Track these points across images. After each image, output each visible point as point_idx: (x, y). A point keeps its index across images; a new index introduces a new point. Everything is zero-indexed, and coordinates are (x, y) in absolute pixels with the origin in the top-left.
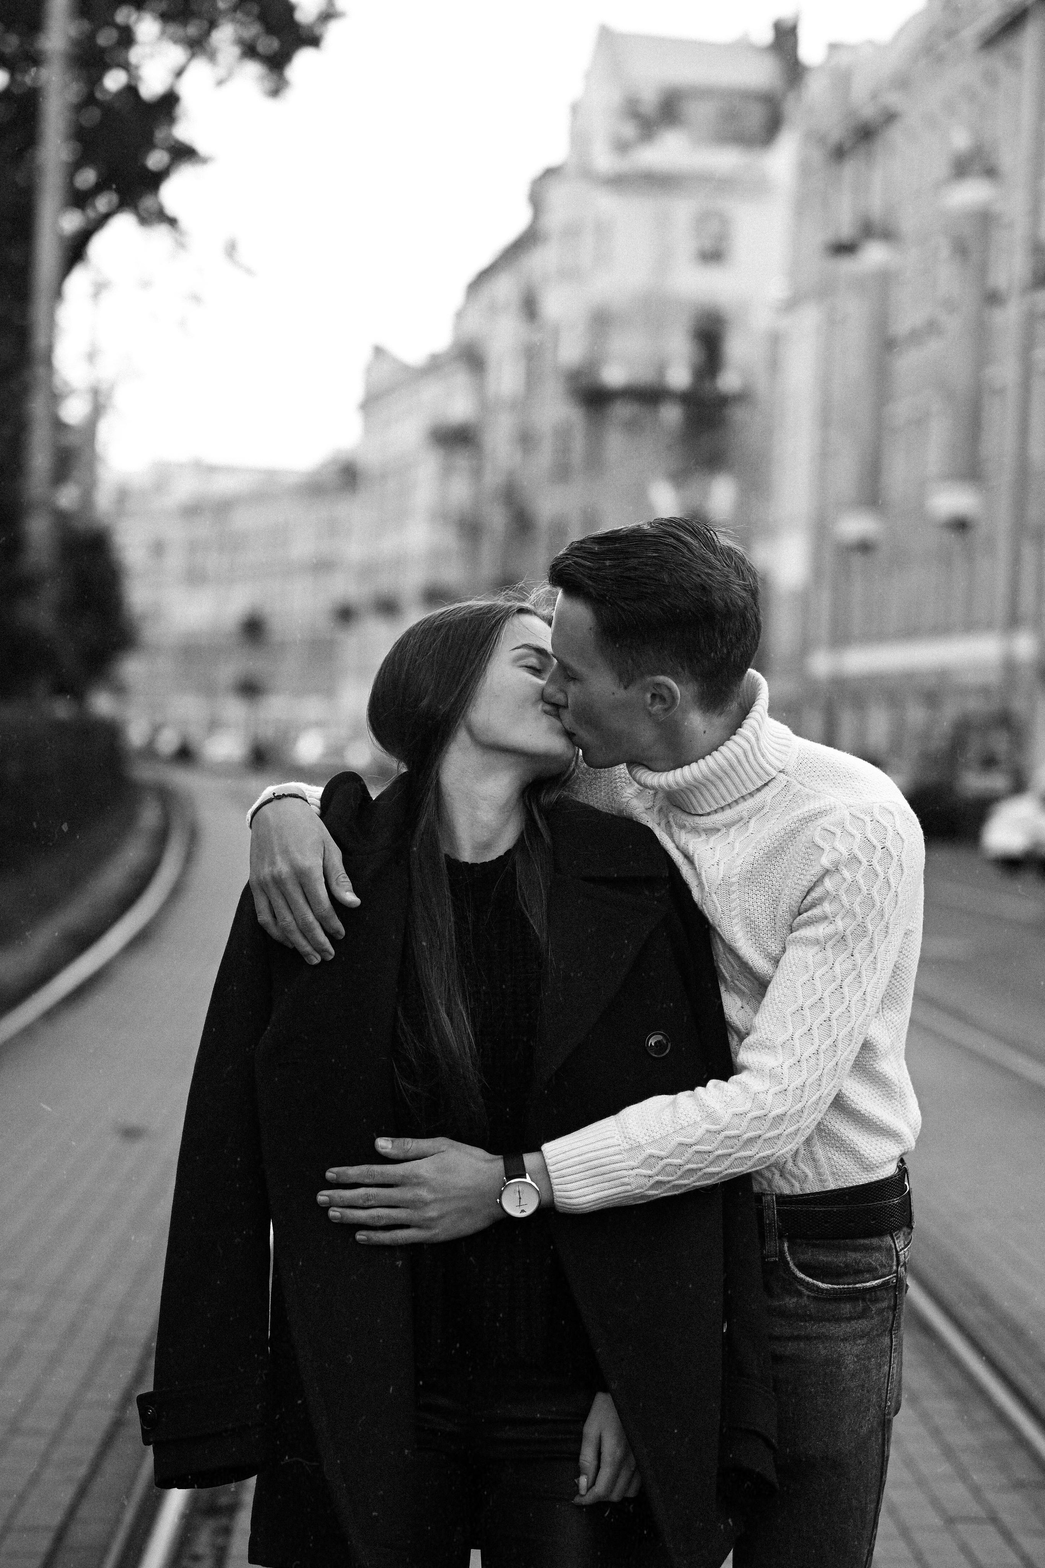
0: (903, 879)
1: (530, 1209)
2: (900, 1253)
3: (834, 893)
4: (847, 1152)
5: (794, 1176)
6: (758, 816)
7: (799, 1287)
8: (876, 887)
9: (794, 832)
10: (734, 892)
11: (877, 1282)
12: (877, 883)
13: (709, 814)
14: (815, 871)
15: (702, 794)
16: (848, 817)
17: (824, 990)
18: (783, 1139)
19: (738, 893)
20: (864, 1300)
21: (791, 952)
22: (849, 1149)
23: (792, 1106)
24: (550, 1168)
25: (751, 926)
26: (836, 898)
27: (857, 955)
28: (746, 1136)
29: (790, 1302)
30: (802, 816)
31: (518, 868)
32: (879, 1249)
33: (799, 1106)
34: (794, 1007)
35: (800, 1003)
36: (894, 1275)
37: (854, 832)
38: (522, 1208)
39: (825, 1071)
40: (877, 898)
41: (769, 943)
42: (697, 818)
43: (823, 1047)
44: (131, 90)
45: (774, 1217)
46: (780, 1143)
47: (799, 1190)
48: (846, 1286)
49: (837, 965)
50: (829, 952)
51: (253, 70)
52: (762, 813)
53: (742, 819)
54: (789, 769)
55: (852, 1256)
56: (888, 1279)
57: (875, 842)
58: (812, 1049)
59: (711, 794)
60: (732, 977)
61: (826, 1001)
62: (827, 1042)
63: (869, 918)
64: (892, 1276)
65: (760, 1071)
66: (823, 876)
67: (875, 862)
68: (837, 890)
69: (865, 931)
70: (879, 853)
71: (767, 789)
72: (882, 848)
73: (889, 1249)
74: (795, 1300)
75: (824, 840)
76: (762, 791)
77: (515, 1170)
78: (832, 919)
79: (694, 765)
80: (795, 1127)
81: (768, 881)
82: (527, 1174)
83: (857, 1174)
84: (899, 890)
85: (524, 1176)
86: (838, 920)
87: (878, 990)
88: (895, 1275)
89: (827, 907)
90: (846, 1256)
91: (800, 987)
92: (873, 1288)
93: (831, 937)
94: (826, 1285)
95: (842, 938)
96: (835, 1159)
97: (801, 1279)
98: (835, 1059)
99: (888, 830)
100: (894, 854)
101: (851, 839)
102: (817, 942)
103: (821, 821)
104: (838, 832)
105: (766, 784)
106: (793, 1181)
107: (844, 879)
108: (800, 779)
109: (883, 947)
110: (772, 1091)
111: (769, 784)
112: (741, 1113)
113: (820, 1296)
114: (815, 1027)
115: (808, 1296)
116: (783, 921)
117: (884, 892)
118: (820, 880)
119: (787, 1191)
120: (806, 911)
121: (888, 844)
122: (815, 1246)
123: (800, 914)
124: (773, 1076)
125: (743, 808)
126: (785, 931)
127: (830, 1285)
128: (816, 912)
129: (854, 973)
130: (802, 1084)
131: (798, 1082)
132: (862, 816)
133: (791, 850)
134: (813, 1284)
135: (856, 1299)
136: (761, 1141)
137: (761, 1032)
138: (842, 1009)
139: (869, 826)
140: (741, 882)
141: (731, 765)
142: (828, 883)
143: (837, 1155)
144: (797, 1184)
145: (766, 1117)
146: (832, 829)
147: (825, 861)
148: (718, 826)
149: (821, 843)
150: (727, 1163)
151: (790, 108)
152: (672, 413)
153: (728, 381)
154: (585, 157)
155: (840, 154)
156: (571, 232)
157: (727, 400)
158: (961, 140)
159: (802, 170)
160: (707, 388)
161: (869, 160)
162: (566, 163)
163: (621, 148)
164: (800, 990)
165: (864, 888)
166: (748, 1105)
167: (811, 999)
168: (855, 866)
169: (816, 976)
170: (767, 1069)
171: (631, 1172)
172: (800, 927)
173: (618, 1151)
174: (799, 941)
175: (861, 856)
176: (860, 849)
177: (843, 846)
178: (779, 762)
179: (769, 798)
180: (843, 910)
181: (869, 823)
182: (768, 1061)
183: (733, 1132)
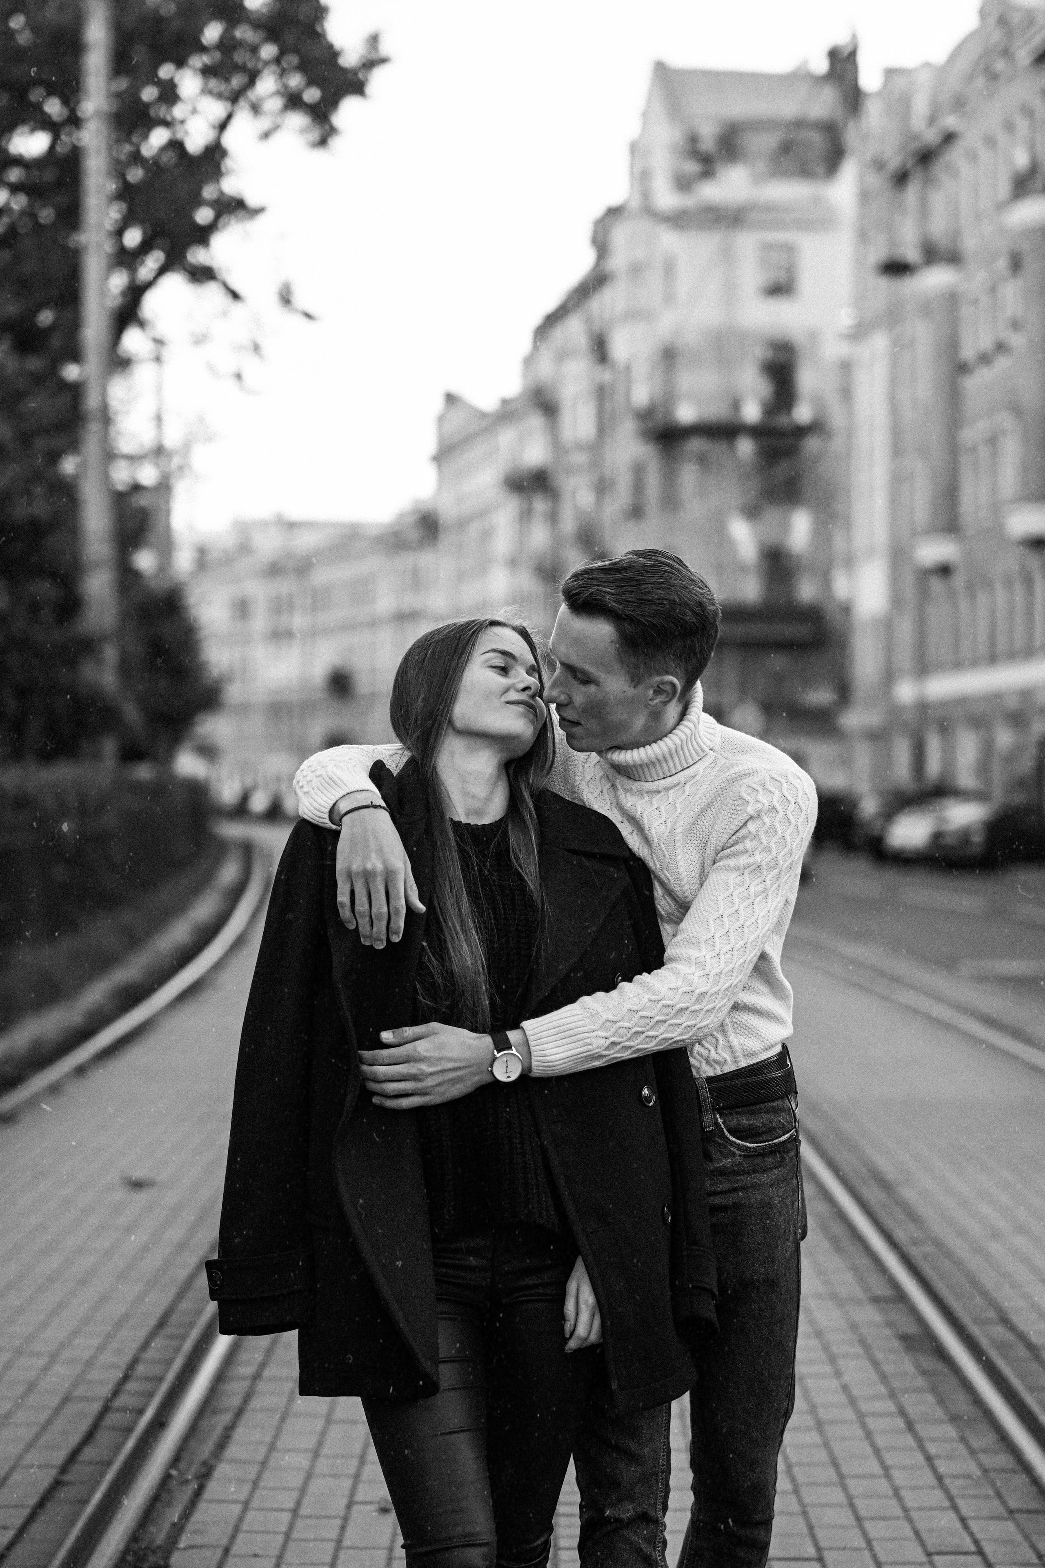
1: (514, 1077)
2: (795, 1111)
3: (755, 833)
4: (751, 1036)
5: (717, 1062)
6: (692, 781)
7: (732, 1149)
8: (789, 831)
9: (723, 790)
11: (787, 1136)
12: (789, 829)
13: (654, 780)
14: (743, 817)
16: (768, 779)
17: (740, 905)
21: (714, 877)
22: (755, 1035)
23: (711, 988)
24: (532, 1043)
26: (756, 837)
27: (768, 881)
28: (678, 1006)
29: (728, 1162)
30: (730, 777)
32: (783, 1109)
33: (716, 989)
34: (717, 915)
35: (721, 913)
37: (773, 789)
38: (508, 1074)
44: (176, 145)
45: (707, 1094)
46: (701, 1015)
47: (720, 1071)
48: (767, 1143)
49: (752, 887)
50: (746, 875)
51: (297, 120)
52: (695, 780)
53: (679, 784)
54: (717, 748)
56: (790, 1136)
57: (790, 798)
58: (729, 947)
61: (742, 912)
63: (781, 855)
64: (792, 1134)
65: (688, 960)
66: (747, 822)
67: (789, 813)
68: (758, 832)
70: (792, 806)
71: (700, 762)
72: (794, 803)
73: (787, 1109)
74: (730, 1160)
75: (749, 794)
76: (697, 764)
77: (503, 1045)
78: (751, 853)
82: (513, 1047)
83: (760, 1054)
85: (510, 1048)
86: (757, 853)
88: (795, 1129)
89: (748, 844)
91: (722, 901)
92: (784, 1141)
93: (749, 866)
94: (753, 1145)
95: (758, 867)
96: (744, 1041)
97: (733, 1142)
99: (797, 790)
100: (803, 809)
101: (770, 795)
102: (737, 868)
103: (746, 781)
104: (760, 789)
105: (700, 759)
106: (716, 1066)
107: (765, 824)
108: (725, 755)
110: (697, 974)
111: (702, 759)
112: (674, 988)
113: (749, 1154)
114: (731, 931)
115: (740, 1155)
116: (709, 856)
117: (795, 836)
118: (745, 824)
120: (729, 847)
121: (799, 799)
122: (739, 1113)
123: (724, 850)
124: (699, 964)
125: (681, 777)
128: (740, 847)
131: (717, 970)
132: (779, 779)
133: (719, 804)
134: (743, 1145)
136: (688, 1012)
139: (785, 786)
142: (751, 826)
143: (747, 1041)
144: (718, 1068)
145: (693, 993)
146: (756, 787)
147: (751, 810)
148: (660, 789)
149: (747, 797)
150: (663, 1029)
151: (851, 136)
152: (745, 447)
153: (803, 413)
154: (646, 195)
155: (901, 179)
156: (636, 270)
157: (801, 432)
158: (1021, 159)
159: (864, 196)
160: (782, 421)
161: (928, 182)
162: (626, 202)
163: (683, 184)
164: (721, 904)
165: (780, 832)
166: (680, 983)
167: (730, 910)
168: (773, 814)
169: (735, 894)
170: (693, 959)
171: (592, 1034)
172: (721, 859)
173: (582, 1018)
174: (722, 869)
175: (779, 808)
176: (778, 802)
177: (764, 799)
178: (709, 743)
179: (701, 769)
180: (762, 846)
181: (785, 784)
182: (694, 953)
183: (668, 1002)
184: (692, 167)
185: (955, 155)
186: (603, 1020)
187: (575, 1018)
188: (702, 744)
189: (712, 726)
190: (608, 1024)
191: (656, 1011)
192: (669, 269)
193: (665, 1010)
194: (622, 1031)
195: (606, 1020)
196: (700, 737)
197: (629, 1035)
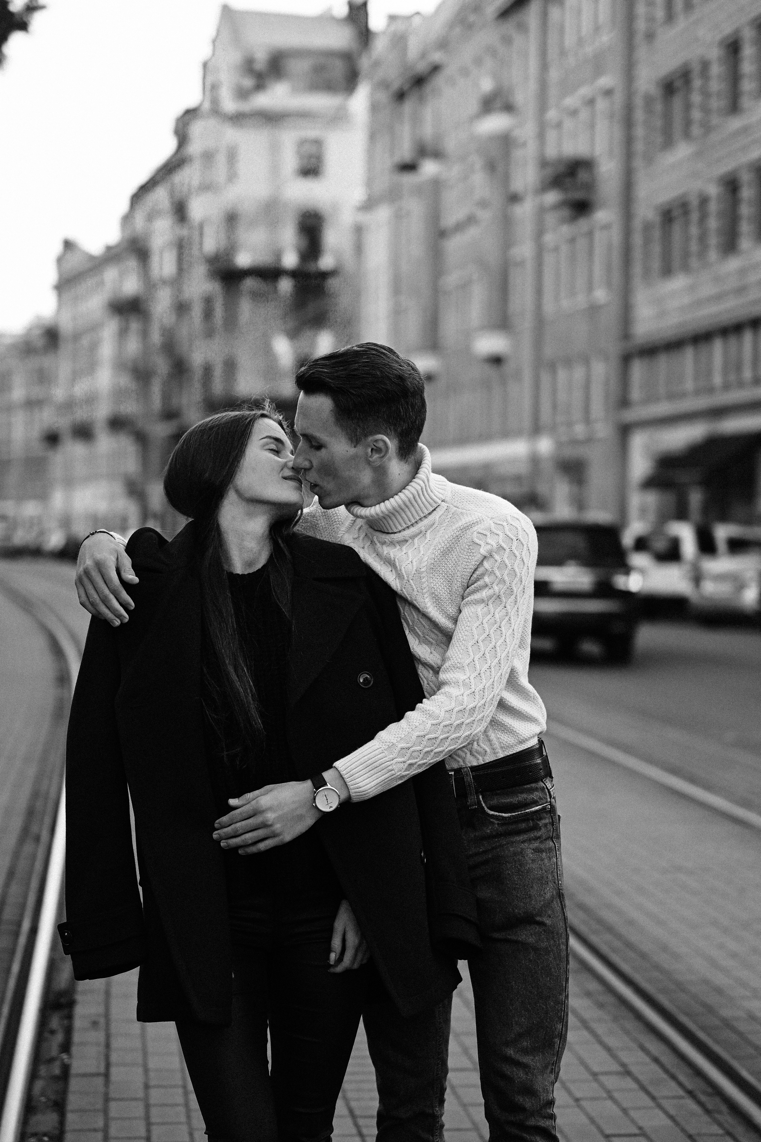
0: (531, 559)
1: (334, 805)
2: (550, 790)
3: (491, 570)
4: (508, 733)
5: (479, 753)
6: (431, 529)
7: (492, 820)
8: (516, 564)
9: (458, 537)
10: (424, 577)
12: (516, 561)
13: (400, 532)
14: (478, 557)
15: (396, 518)
16: (493, 524)
17: (490, 630)
18: (476, 723)
19: (427, 578)
20: (533, 820)
21: (466, 611)
22: (510, 731)
23: (479, 702)
24: (345, 777)
25: (437, 599)
26: (492, 572)
27: (508, 607)
28: (455, 724)
29: (488, 829)
30: (462, 526)
31: (271, 577)
32: (536, 789)
33: (482, 702)
34: (474, 641)
35: (476, 639)
36: (548, 803)
37: (498, 532)
38: (330, 805)
39: (496, 679)
40: (518, 570)
41: (447, 608)
42: (392, 535)
43: (493, 664)
45: (471, 781)
47: (482, 761)
49: (496, 613)
50: (491, 606)
52: (433, 527)
53: (421, 532)
54: (447, 499)
55: (522, 797)
56: (545, 806)
57: (512, 537)
58: (486, 666)
59: (402, 518)
60: (423, 633)
61: (492, 635)
62: (495, 661)
63: (514, 583)
64: (547, 804)
65: (457, 683)
66: (482, 561)
67: (514, 548)
68: (492, 568)
69: (512, 592)
70: (515, 543)
71: (435, 512)
72: (516, 540)
73: (543, 789)
74: (491, 827)
75: (480, 540)
76: (432, 514)
77: (320, 784)
78: (490, 586)
79: (391, 500)
80: (481, 715)
81: (444, 569)
82: (329, 783)
83: (515, 746)
84: (529, 565)
85: (326, 784)
86: (495, 586)
87: (520, 628)
88: (550, 803)
89: (487, 579)
90: (518, 797)
93: (491, 597)
94: (507, 814)
95: (498, 597)
96: (502, 738)
97: (493, 815)
98: (500, 671)
99: (518, 529)
100: (524, 543)
101: (497, 537)
102: (482, 601)
103: (475, 528)
104: (488, 534)
105: (435, 510)
106: (478, 756)
107: (496, 561)
108: (455, 504)
109: (522, 601)
110: (465, 694)
111: (437, 510)
112: (450, 710)
113: (505, 822)
114: (486, 653)
115: (498, 824)
116: (458, 593)
117: (521, 566)
118: (481, 563)
119: (475, 764)
120: (473, 584)
121: (520, 537)
122: (497, 794)
123: (468, 587)
124: (466, 684)
125: (422, 525)
126: (459, 599)
127: (510, 814)
128: (479, 583)
129: (507, 618)
130: (483, 687)
131: (481, 687)
132: (502, 522)
133: (457, 549)
134: (499, 815)
135: (528, 820)
136: (464, 726)
137: (453, 660)
138: (502, 640)
139: (507, 528)
140: (428, 571)
141: (410, 501)
142: (486, 564)
143: (503, 735)
144: (481, 758)
145: (465, 710)
146: (484, 532)
147: (483, 551)
148: (407, 538)
149: (477, 541)
151: (364, 63)
152: (286, 285)
153: (326, 262)
154: (215, 102)
155: (401, 96)
156: (208, 156)
157: (324, 275)
158: (487, 85)
159: (374, 108)
160: (311, 267)
161: (422, 100)
162: (201, 105)
163: (242, 94)
164: (475, 631)
165: (509, 565)
166: (453, 704)
167: (483, 636)
168: (502, 552)
169: (484, 622)
170: (461, 681)
171: (392, 762)
172: (469, 594)
173: (381, 751)
174: (470, 603)
175: (505, 546)
176: (503, 542)
177: (493, 541)
178: (441, 496)
179: (437, 517)
180: (497, 580)
181: (506, 526)
182: (460, 676)
183: (447, 722)
184: (248, 82)
185: (439, 81)
186: (398, 749)
187: (377, 752)
188: (434, 497)
189: (444, 483)
190: (404, 751)
191: (439, 732)
192: (232, 156)
193: (446, 729)
194: (415, 754)
195: (401, 749)
196: (431, 491)
197: (421, 756)
